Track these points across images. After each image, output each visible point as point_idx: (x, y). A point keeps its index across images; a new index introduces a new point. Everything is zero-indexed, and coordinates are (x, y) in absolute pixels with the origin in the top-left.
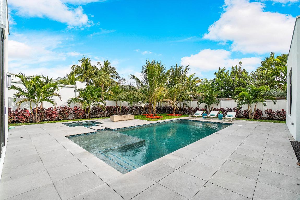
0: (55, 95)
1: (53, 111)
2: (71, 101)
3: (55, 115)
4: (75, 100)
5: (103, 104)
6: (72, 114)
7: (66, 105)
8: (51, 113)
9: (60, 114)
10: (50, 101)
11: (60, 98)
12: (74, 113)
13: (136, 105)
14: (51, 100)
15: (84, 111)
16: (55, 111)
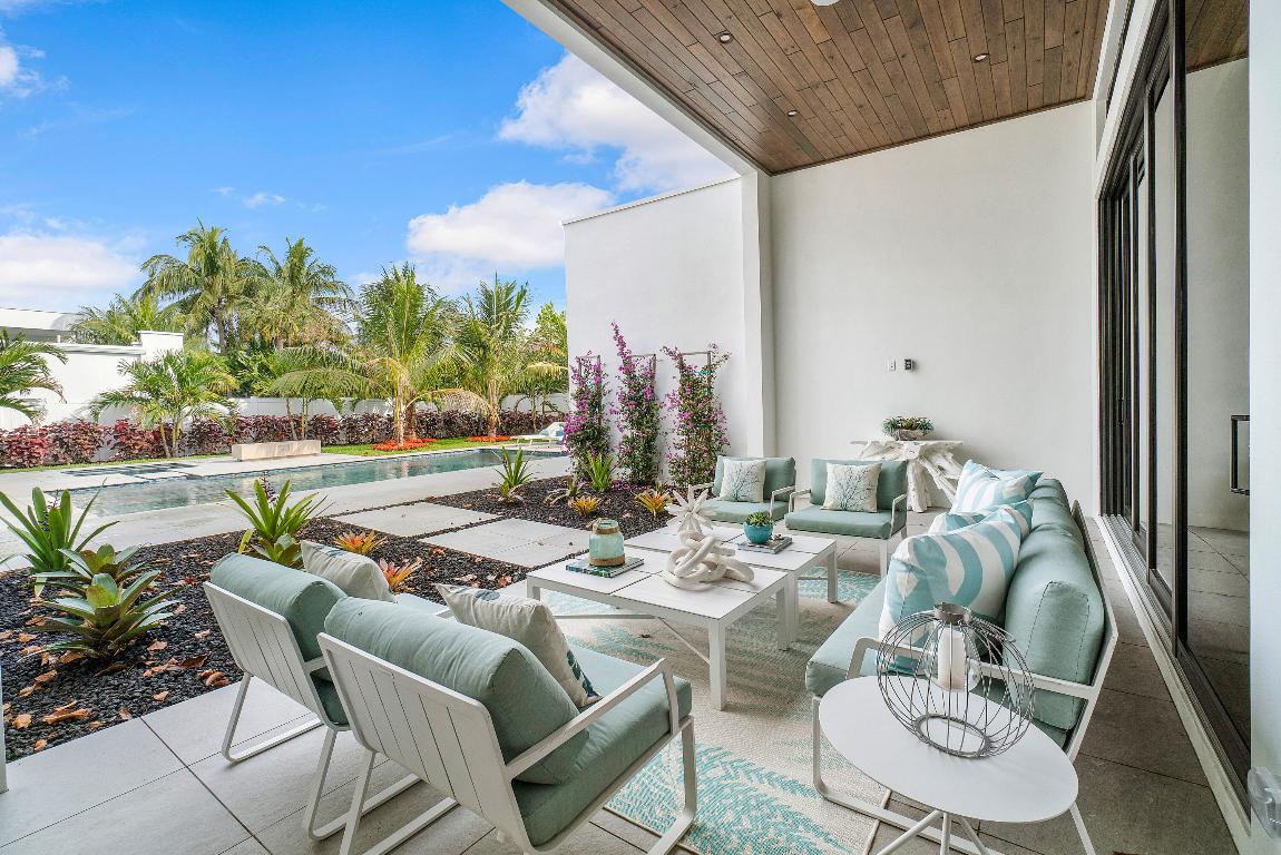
0: (40, 384)
1: (34, 437)
2: (104, 403)
3: (41, 450)
4: (115, 398)
5: (226, 410)
6: (111, 445)
7: (86, 415)
8: (26, 444)
9: (62, 447)
10: (17, 405)
11: (60, 394)
12: (119, 441)
13: (375, 411)
14: (22, 401)
15: (157, 434)
16: (42, 435)
